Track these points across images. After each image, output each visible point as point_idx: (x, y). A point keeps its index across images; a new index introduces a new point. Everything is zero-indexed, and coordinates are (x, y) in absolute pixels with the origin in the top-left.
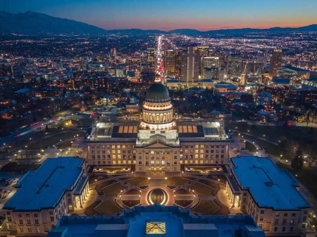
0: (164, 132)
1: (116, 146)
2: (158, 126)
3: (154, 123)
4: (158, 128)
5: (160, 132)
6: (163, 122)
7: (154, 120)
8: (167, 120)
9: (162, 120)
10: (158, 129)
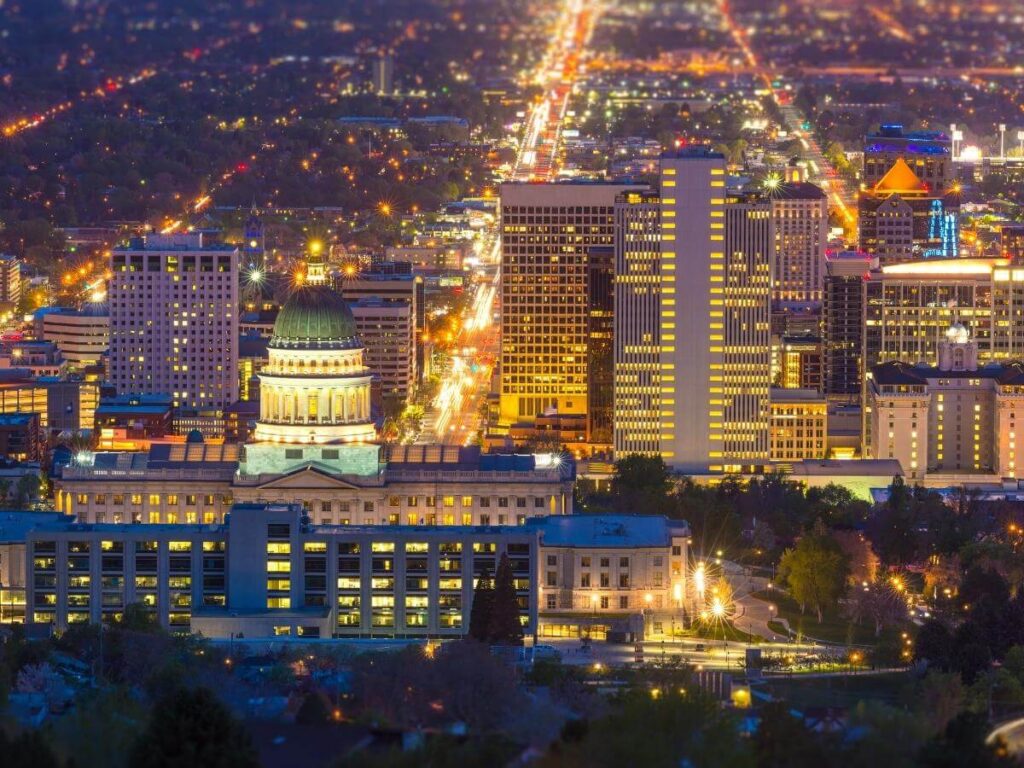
0: (335, 455)
1: (145, 497)
2: (312, 433)
3: (301, 422)
4: (313, 438)
5: (320, 456)
6: (330, 419)
7: (299, 415)
8: (346, 416)
9: (327, 414)
10: (312, 443)
